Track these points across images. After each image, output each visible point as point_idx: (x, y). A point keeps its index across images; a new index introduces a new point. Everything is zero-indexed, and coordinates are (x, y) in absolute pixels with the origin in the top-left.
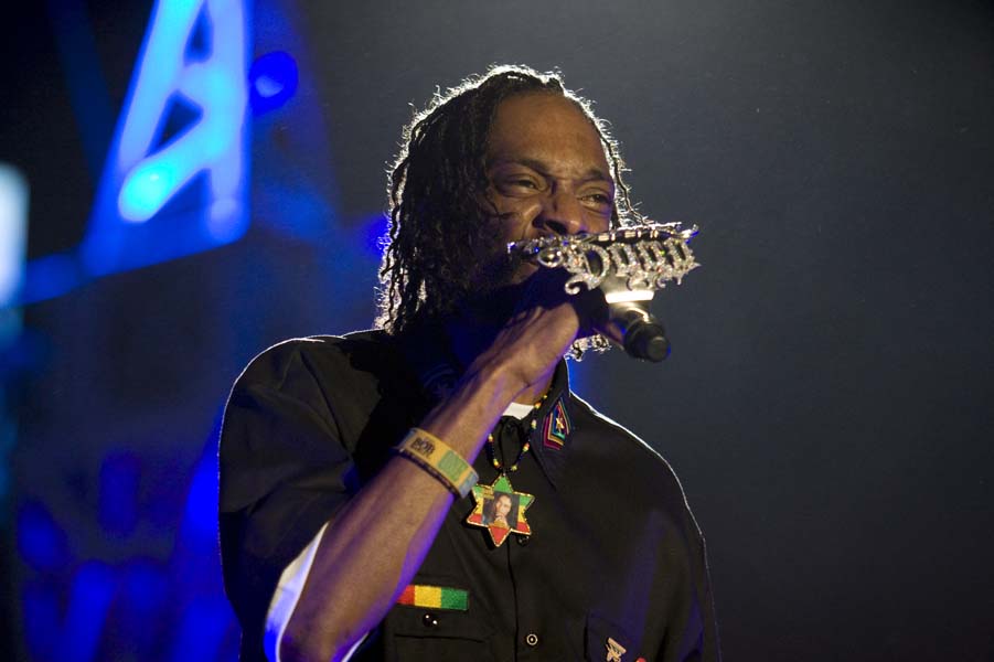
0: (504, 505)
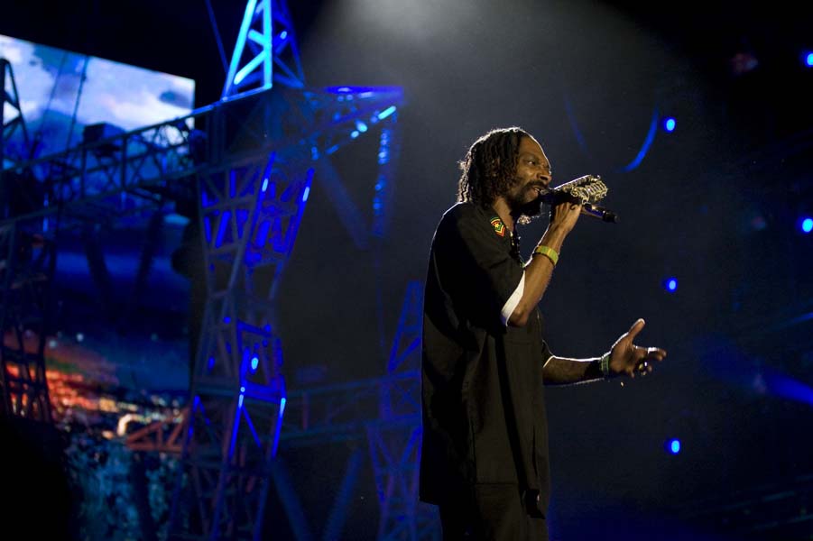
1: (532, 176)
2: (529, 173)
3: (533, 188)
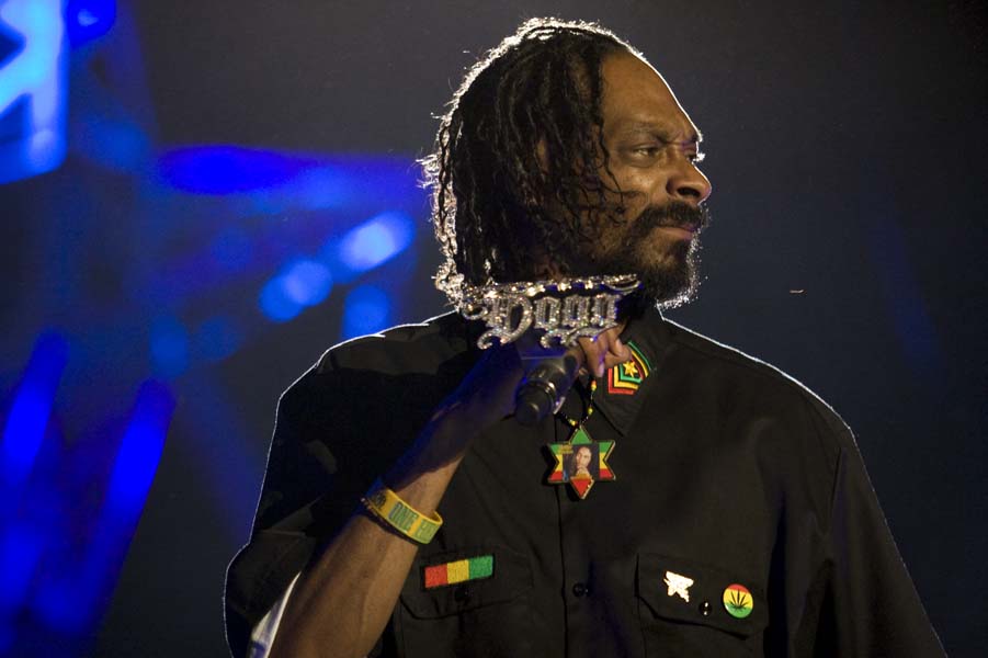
0: (585, 456)
1: (654, 189)
3: (660, 226)
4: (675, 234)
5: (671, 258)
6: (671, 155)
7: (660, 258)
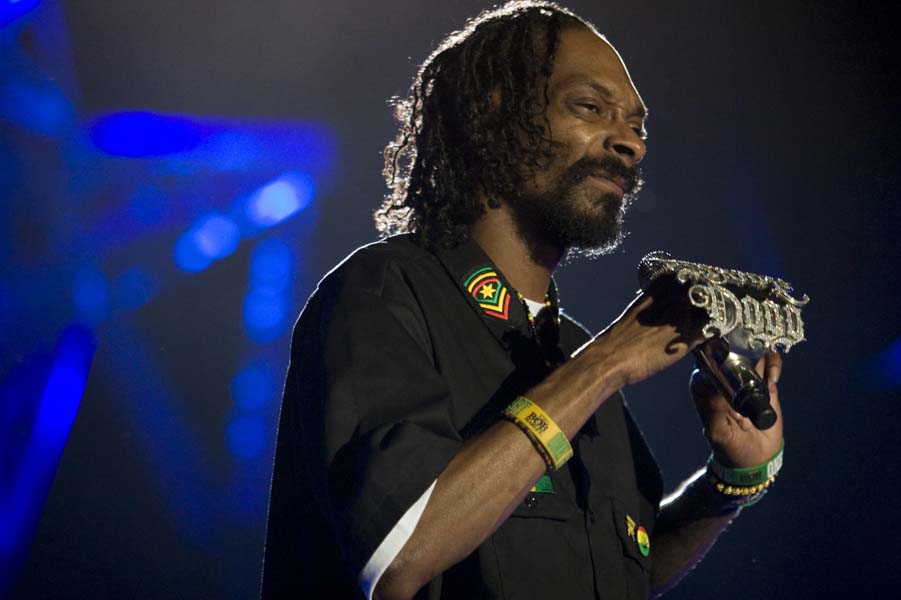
1: (591, 143)
2: (586, 136)
3: (593, 175)
4: (608, 186)
5: (599, 208)
6: (614, 117)
7: (589, 205)
